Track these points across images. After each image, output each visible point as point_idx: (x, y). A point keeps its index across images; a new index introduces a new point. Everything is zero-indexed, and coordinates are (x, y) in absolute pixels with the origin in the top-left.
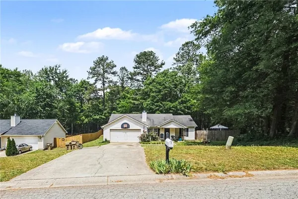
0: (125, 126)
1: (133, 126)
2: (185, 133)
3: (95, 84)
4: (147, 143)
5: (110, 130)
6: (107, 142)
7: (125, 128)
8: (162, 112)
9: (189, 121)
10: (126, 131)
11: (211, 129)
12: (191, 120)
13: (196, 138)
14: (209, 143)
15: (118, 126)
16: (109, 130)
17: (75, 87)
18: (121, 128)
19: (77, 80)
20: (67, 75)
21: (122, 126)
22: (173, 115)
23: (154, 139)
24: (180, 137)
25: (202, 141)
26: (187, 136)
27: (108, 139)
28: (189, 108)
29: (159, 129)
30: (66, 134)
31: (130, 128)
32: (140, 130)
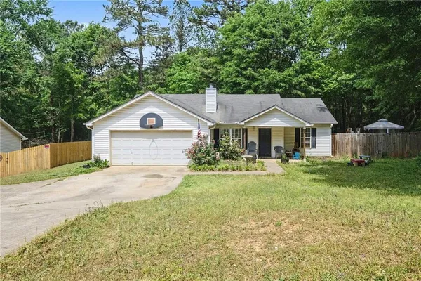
0: (151, 121)
1: (171, 122)
2: (307, 140)
3: (118, 31)
4: (205, 170)
5: (112, 132)
6: (100, 164)
7: (151, 126)
8: (256, 91)
9: (317, 112)
10: (154, 135)
11: (367, 131)
12: (322, 109)
13: (334, 152)
14: (366, 164)
16: (106, 132)
17: (75, 39)
18: (139, 129)
20: (48, 6)
21: (143, 122)
22: (282, 96)
23: (231, 156)
24: (296, 150)
25: (349, 160)
26: (314, 146)
27: (103, 159)
28: (317, 83)
29: (245, 131)
31: (165, 128)
32: (191, 131)
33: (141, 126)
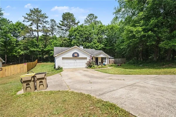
0: (76, 55)
1: (81, 55)
5: (63, 58)
6: (60, 69)
7: (75, 56)
10: (76, 59)
15: (70, 55)
16: (61, 58)
18: (72, 57)
19: (11, 22)
21: (73, 55)
26: (105, 62)
30: (3, 63)
31: (79, 57)
32: (87, 58)
33: (73, 56)
